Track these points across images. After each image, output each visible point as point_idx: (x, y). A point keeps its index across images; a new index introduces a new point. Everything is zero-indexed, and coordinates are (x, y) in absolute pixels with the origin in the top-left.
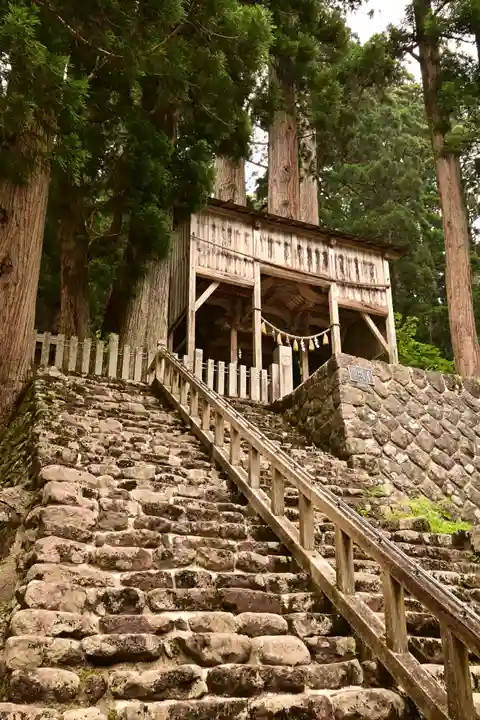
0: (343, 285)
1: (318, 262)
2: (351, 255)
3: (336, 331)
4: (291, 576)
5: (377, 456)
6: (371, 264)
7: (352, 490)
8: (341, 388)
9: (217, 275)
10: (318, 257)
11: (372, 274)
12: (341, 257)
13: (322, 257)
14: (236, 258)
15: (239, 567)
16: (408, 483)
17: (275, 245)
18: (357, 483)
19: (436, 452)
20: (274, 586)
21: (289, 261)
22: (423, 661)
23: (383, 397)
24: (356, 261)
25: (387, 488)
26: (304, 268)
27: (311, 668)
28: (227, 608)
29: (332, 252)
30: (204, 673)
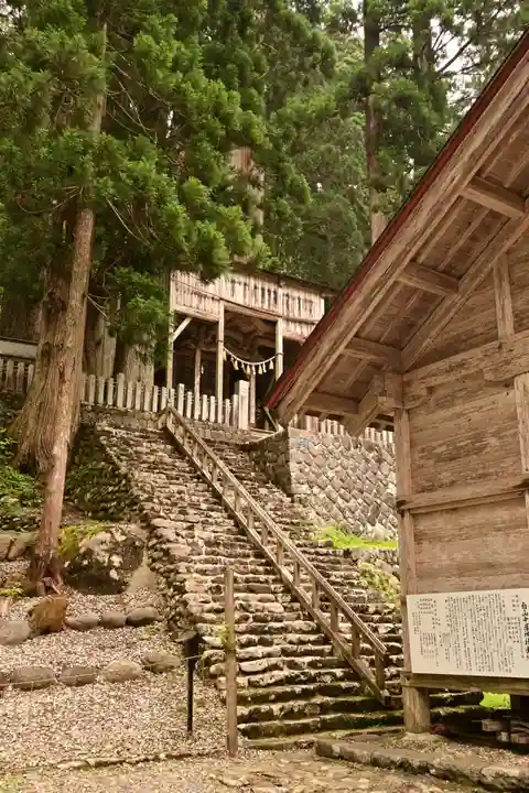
0: (288, 320)
1: (269, 301)
2: (296, 294)
3: (280, 359)
4: (273, 577)
5: (309, 495)
6: (311, 302)
7: (295, 521)
8: (291, 451)
9: (191, 312)
10: (269, 295)
11: (310, 311)
12: (287, 295)
13: (272, 295)
14: (205, 296)
15: (252, 572)
16: (325, 511)
17: (237, 285)
18: (297, 514)
19: (342, 491)
20: (267, 581)
21: (247, 300)
22: (324, 611)
23: (314, 456)
24: (299, 299)
25: (312, 515)
26: (258, 305)
27: (286, 614)
28: (252, 591)
29: (281, 292)
30: (251, 615)
